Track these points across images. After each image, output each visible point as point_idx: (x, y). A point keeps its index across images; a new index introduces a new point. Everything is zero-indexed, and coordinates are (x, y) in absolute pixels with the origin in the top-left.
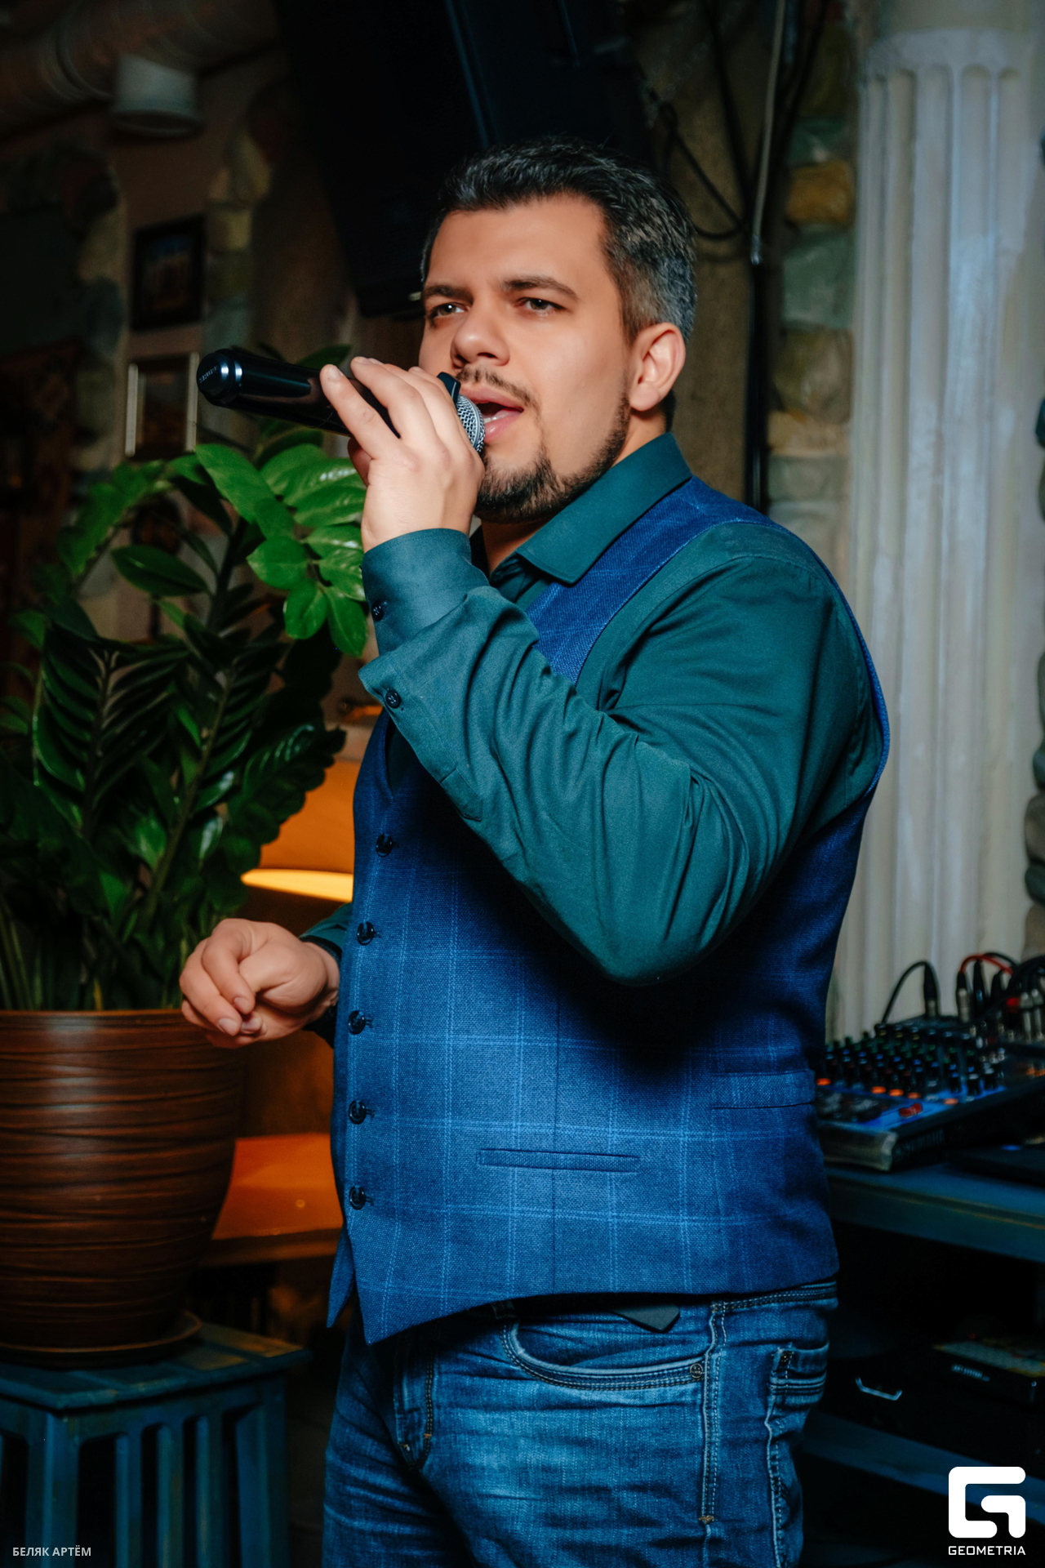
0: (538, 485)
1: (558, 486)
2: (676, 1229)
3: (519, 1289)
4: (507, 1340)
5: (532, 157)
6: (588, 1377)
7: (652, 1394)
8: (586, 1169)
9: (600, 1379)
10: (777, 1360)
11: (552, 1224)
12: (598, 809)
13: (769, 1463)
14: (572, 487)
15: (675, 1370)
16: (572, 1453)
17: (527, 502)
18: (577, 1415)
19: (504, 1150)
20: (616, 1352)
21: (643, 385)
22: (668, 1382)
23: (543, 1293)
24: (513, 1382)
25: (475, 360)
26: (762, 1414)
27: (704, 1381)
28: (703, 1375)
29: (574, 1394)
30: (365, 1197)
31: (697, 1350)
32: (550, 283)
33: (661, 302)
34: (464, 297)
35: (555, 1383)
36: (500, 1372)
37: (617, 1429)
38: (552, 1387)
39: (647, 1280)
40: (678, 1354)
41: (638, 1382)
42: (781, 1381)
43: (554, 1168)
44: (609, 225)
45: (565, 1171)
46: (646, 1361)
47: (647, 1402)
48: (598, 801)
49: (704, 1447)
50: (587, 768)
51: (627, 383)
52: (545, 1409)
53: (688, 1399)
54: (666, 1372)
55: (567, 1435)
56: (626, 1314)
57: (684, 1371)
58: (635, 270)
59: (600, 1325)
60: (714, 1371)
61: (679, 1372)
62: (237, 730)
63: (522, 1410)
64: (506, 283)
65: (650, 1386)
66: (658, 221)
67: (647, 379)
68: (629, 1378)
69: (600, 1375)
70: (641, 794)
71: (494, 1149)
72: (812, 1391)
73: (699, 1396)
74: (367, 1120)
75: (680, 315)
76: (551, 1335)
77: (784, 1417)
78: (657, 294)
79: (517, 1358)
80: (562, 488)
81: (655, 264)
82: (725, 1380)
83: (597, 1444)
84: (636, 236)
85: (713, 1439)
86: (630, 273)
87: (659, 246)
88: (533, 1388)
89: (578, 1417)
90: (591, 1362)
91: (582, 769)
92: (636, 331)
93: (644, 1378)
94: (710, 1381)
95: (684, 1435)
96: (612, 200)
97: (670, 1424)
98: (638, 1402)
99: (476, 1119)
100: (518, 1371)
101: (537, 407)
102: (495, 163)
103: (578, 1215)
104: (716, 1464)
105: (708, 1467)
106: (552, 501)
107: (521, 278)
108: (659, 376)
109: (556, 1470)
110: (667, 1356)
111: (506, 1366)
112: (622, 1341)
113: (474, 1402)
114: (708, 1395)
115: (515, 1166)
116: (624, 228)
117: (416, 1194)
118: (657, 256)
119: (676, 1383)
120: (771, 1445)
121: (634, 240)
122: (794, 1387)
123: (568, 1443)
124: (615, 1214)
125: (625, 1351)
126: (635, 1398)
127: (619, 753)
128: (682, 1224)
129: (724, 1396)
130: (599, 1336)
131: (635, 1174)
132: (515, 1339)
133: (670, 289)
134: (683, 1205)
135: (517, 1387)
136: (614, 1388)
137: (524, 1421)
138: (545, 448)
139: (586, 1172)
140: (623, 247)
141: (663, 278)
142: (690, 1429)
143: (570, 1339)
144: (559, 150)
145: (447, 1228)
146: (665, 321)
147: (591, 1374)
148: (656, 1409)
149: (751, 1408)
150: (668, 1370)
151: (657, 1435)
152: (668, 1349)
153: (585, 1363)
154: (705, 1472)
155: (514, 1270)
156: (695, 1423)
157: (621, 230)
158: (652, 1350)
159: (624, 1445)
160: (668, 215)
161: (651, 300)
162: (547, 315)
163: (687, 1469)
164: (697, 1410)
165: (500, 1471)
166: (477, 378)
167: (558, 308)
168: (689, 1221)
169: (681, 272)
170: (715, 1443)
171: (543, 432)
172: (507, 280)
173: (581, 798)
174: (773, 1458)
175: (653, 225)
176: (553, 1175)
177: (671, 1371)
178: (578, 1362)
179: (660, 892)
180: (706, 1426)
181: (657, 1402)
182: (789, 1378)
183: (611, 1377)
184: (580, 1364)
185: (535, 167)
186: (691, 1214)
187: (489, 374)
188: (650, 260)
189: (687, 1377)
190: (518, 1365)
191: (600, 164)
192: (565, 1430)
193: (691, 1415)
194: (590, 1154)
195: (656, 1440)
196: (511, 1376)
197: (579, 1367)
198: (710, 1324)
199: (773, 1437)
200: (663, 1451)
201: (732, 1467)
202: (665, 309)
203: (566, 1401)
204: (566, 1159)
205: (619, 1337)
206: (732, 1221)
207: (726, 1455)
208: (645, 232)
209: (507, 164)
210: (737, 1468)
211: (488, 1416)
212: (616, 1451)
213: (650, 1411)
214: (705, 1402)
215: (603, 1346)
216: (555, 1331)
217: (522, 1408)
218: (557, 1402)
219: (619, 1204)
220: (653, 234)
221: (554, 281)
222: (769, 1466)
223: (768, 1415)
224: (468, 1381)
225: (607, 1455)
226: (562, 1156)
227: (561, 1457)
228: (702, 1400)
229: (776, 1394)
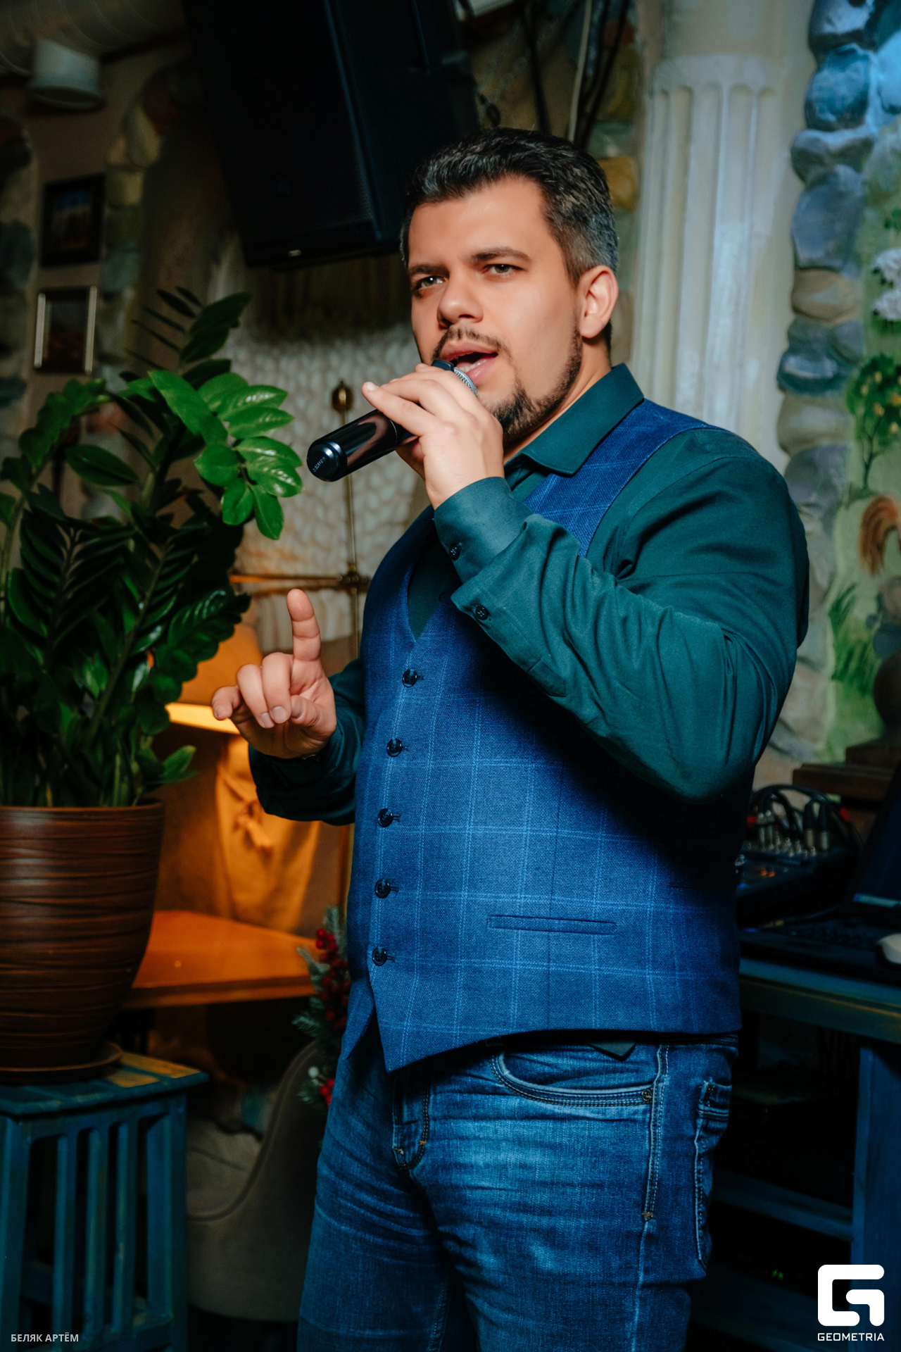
0: (519, 410)
1: (534, 408)
2: (644, 980)
3: (520, 1025)
4: (495, 1063)
5: (479, 153)
6: (561, 1094)
7: (612, 1112)
8: (574, 932)
9: (570, 1097)
10: (704, 1090)
11: (548, 974)
12: (659, 672)
13: (696, 1175)
14: (545, 406)
15: (631, 1094)
16: (545, 1155)
17: (512, 426)
18: (550, 1124)
19: (510, 916)
20: (584, 1076)
21: (589, 318)
22: (624, 1103)
23: (540, 1029)
24: (497, 1097)
25: (457, 322)
26: (692, 1133)
27: (652, 1104)
28: (652, 1099)
29: (549, 1108)
30: (386, 956)
31: (647, 1078)
32: (508, 252)
33: (594, 250)
34: (441, 272)
35: (532, 1098)
36: (487, 1088)
37: (583, 1137)
38: (530, 1102)
39: (622, 1020)
40: (633, 1080)
41: (601, 1101)
42: (707, 1108)
43: (549, 931)
44: (546, 197)
45: (558, 933)
46: (608, 1084)
47: (608, 1117)
48: (658, 666)
49: (649, 1156)
50: (644, 642)
51: (576, 317)
52: (525, 1119)
53: (639, 1117)
54: (623, 1094)
55: (542, 1140)
56: (595, 1045)
57: (637, 1095)
58: (571, 229)
59: (571, 1053)
60: (660, 1096)
61: (633, 1095)
62: (167, 593)
63: (505, 1119)
64: (473, 257)
65: (610, 1105)
66: (582, 186)
67: (590, 312)
68: (594, 1098)
69: (571, 1094)
70: (689, 654)
71: (502, 916)
72: (724, 1119)
73: (648, 1115)
74: (392, 895)
75: (610, 257)
76: (531, 1061)
77: (706, 1138)
78: (590, 244)
79: (503, 1077)
80: (538, 409)
81: (585, 222)
82: (667, 1105)
83: (566, 1148)
84: (569, 202)
85: (656, 1151)
86: (568, 231)
87: (587, 207)
88: (514, 1102)
89: (551, 1126)
90: (564, 1084)
91: (640, 642)
92: (579, 277)
93: (605, 1098)
94: (656, 1104)
95: (635, 1146)
96: (546, 177)
97: (625, 1136)
98: (601, 1117)
99: (488, 892)
100: (503, 1088)
101: (507, 351)
102: (450, 162)
103: (569, 968)
104: (657, 1171)
105: (652, 1173)
106: (531, 421)
107: (485, 251)
108: (600, 308)
109: (531, 1168)
110: (624, 1081)
111: (493, 1084)
112: (590, 1068)
113: (465, 1114)
114: (654, 1115)
115: (518, 929)
116: (558, 197)
117: (433, 952)
118: (586, 215)
119: (630, 1104)
120: (698, 1161)
121: (567, 205)
122: (714, 1114)
123: (542, 1146)
124: (597, 967)
125: (591, 1075)
126: (598, 1113)
127: (664, 626)
128: (648, 976)
129: (666, 1116)
130: (572, 1063)
131: (613, 936)
132: (502, 1063)
133: (600, 239)
134: (649, 962)
135: (501, 1101)
136: (582, 1105)
137: (505, 1128)
138: (519, 381)
139: (574, 934)
140: (559, 212)
141: (593, 231)
142: (640, 1141)
143: (548, 1065)
144: (499, 143)
145: (460, 978)
146: (599, 264)
147: (564, 1093)
148: (615, 1124)
149: (685, 1128)
150: (625, 1093)
151: (614, 1144)
152: (625, 1075)
153: (558, 1084)
154: (649, 1176)
155: (516, 1011)
156: (643, 1137)
157: (556, 199)
158: (613, 1075)
159: (588, 1150)
160: (590, 179)
161: (587, 250)
162: (508, 276)
163: (636, 1174)
164: (646, 1126)
165: (485, 1168)
166: (460, 336)
167: (517, 269)
168: (653, 974)
169: (606, 222)
170: (657, 1154)
171: (515, 369)
172: (474, 254)
173: (643, 666)
174: (699, 1172)
175: (579, 190)
176: (549, 936)
177: (627, 1094)
178: (552, 1083)
179: (719, 729)
180: (652, 1140)
181: (616, 1118)
182: (711, 1106)
183: (580, 1096)
184: (554, 1084)
185: (482, 160)
186: (654, 969)
187: (469, 331)
188: (581, 219)
189: (639, 1100)
190: (503, 1083)
191: (532, 148)
192: (540, 1136)
193: (641, 1130)
194: (578, 920)
195: (613, 1148)
196: (496, 1092)
197: (554, 1087)
198: (658, 1055)
199: (699, 1154)
200: (618, 1157)
201: (669, 1175)
202: (598, 255)
203: (542, 1113)
204: (559, 924)
205: (587, 1064)
206: (684, 976)
207: (666, 1165)
208: (574, 197)
209: (460, 161)
210: (673, 1177)
211: (476, 1124)
212: (581, 1154)
213: (610, 1125)
214: (652, 1120)
215: (574, 1071)
216: (535, 1058)
217: (504, 1118)
218: (534, 1113)
219: (600, 959)
220: (581, 197)
221: (511, 250)
222: (696, 1178)
223: (697, 1135)
224: (458, 1097)
225: (573, 1157)
226: (557, 922)
227: (535, 1157)
228: (650, 1118)
229: (703, 1118)
